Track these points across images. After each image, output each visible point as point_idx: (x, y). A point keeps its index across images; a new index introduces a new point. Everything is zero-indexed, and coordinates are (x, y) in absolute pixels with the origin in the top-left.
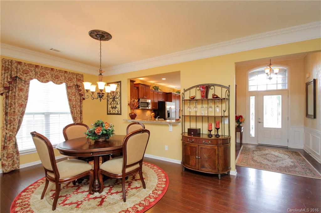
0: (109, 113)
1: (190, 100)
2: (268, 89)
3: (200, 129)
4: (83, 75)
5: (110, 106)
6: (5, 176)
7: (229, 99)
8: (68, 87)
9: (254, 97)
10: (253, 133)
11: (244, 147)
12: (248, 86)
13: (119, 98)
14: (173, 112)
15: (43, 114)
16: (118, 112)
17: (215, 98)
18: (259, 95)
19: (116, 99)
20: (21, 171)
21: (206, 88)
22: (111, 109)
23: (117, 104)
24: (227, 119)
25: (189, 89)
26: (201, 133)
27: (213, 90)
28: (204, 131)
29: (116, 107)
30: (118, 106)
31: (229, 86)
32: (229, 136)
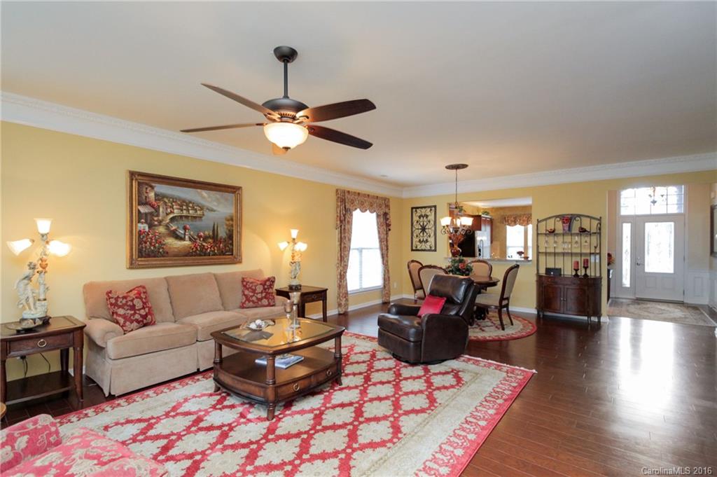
0: (414, 248)
1: (546, 234)
2: (653, 213)
3: (560, 269)
4: (389, 199)
5: (415, 240)
6: (341, 316)
7: (600, 233)
8: (378, 216)
9: (629, 224)
10: (626, 282)
11: (612, 301)
12: (620, 207)
13: (433, 228)
14: (486, 247)
15: (358, 249)
16: (431, 247)
17: (583, 231)
18: (639, 223)
19: (427, 230)
20: (350, 314)
21: (568, 220)
22: (419, 243)
23: (430, 236)
24: (598, 257)
25: (546, 220)
26: (562, 273)
27: (579, 222)
28: (568, 271)
29: (427, 241)
30: (432, 240)
31: (601, 218)
32: (601, 275)
